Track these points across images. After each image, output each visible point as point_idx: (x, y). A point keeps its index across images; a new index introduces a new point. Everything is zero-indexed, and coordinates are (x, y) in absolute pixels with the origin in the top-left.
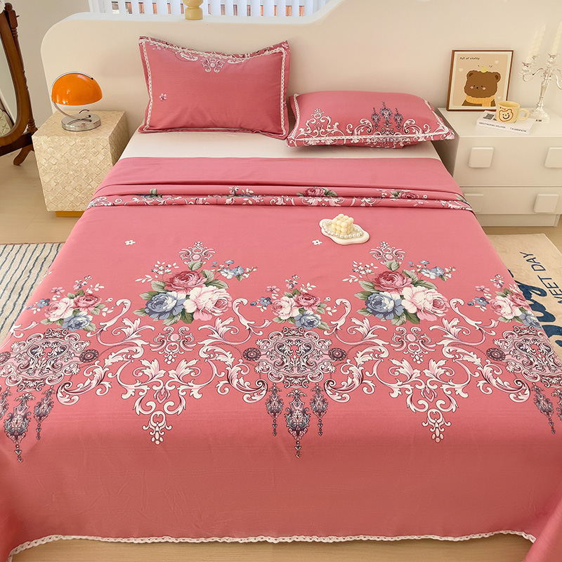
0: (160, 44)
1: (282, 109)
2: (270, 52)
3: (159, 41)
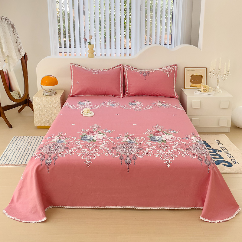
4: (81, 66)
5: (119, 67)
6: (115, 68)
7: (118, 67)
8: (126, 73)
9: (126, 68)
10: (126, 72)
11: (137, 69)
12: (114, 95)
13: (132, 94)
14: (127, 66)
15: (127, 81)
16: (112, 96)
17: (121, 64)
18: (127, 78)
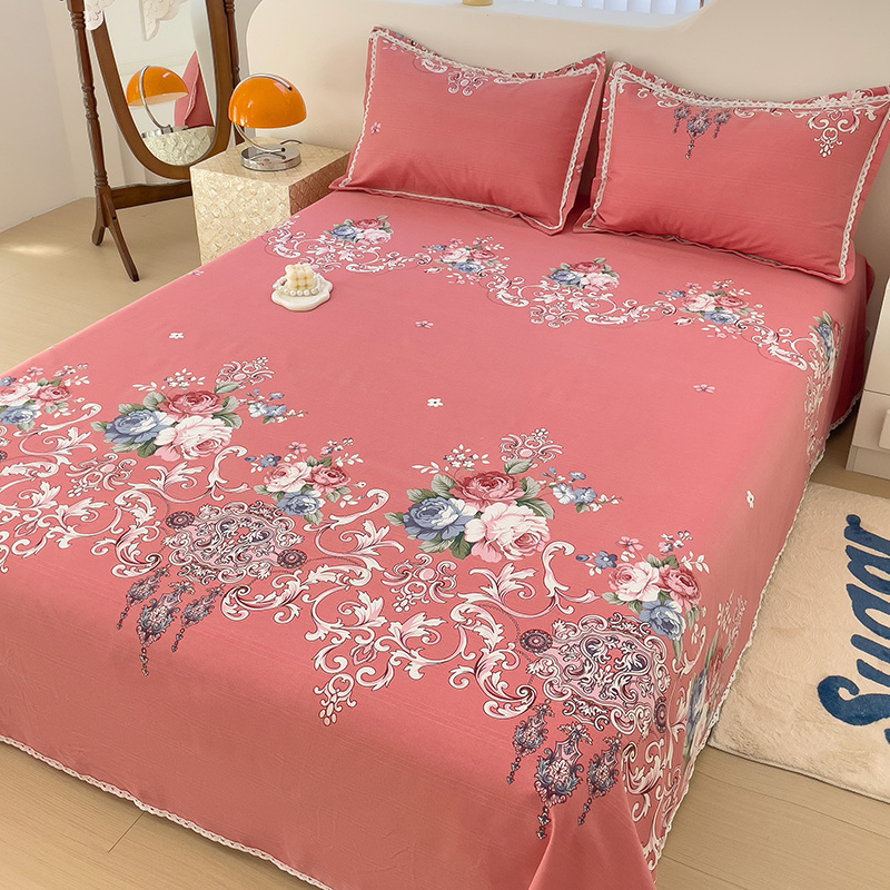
4: (420, 47)
5: (589, 69)
6: (571, 73)
7: (583, 71)
8: (612, 106)
9: (616, 78)
10: (613, 100)
11: (675, 90)
12: (525, 215)
13: (612, 221)
14: (628, 67)
15: (607, 151)
16: (518, 216)
17: (599, 56)
18: (609, 136)
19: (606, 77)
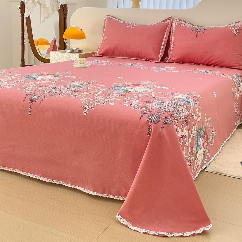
0: (113, 18)
1: (162, 49)
2: (164, 23)
3: (114, 17)
19: (172, 22)
